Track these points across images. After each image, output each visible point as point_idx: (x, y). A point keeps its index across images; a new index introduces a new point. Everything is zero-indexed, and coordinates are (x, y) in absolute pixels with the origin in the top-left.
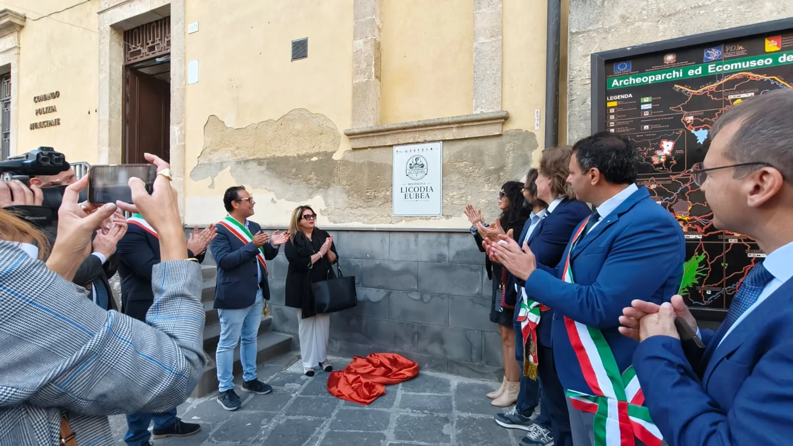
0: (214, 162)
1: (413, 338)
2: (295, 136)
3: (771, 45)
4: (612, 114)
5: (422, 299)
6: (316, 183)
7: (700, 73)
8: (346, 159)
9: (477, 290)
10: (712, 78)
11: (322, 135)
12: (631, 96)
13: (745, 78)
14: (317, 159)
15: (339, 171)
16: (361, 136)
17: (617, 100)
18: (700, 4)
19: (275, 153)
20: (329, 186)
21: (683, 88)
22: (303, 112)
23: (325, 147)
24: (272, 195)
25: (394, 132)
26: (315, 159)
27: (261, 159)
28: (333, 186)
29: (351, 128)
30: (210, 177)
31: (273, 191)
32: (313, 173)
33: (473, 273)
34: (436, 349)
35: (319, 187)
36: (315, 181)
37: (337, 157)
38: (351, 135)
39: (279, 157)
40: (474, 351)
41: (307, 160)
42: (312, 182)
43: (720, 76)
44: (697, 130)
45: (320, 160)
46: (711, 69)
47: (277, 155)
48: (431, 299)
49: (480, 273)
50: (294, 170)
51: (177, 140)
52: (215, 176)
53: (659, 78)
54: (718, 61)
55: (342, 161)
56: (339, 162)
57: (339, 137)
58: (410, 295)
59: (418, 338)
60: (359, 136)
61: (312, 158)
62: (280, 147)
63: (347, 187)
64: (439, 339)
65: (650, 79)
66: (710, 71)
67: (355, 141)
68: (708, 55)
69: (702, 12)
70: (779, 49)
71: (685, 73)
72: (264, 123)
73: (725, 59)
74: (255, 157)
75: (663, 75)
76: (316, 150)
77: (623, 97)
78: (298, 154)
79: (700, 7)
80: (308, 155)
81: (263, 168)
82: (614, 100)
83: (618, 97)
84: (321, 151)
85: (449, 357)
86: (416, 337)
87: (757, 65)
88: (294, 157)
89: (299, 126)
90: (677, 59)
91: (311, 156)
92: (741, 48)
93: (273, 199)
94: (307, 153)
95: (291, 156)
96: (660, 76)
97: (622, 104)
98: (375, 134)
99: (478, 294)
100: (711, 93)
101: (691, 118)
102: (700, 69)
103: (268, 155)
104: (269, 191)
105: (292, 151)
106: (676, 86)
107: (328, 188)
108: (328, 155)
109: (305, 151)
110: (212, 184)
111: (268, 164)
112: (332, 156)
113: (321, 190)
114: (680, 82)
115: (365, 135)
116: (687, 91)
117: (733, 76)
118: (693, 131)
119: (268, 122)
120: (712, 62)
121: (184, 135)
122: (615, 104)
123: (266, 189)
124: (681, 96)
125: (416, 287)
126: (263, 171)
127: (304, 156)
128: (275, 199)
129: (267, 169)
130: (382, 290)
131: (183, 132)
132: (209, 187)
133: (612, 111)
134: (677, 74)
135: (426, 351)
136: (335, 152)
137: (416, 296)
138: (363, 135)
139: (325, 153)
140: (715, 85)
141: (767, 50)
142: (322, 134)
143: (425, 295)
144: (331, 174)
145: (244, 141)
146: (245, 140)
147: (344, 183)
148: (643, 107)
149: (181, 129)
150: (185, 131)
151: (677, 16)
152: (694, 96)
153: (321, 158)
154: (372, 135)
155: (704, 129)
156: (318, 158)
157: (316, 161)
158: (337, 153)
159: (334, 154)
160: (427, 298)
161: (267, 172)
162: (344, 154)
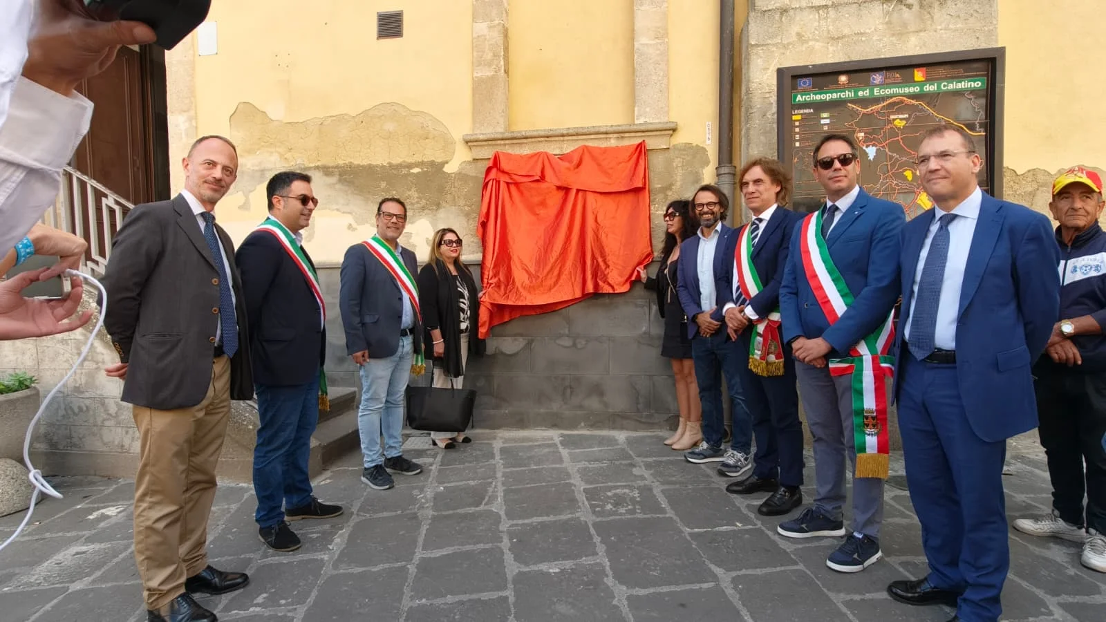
0: (249, 169)
1: (564, 394)
2: (384, 139)
3: (919, 75)
4: (797, 127)
5: (574, 345)
6: (418, 203)
7: (868, 94)
8: (464, 172)
9: (644, 329)
10: (877, 100)
11: (427, 140)
12: (812, 111)
13: (902, 102)
14: (420, 170)
15: (454, 187)
16: (487, 143)
17: (801, 114)
18: (862, 31)
19: (352, 161)
20: (438, 206)
21: (855, 107)
22: (395, 107)
23: (431, 154)
24: (349, 219)
25: (533, 140)
26: (416, 170)
27: (329, 168)
28: (444, 207)
29: (471, 133)
30: (241, 193)
31: (349, 213)
32: (413, 189)
33: (639, 309)
34: (594, 403)
35: (423, 208)
36: (416, 200)
37: (448, 169)
38: (469, 142)
39: (359, 166)
40: (641, 400)
41: (404, 171)
42: (413, 201)
43: (883, 99)
44: (867, 146)
45: (424, 174)
46: (876, 92)
47: (356, 162)
48: (586, 344)
49: (646, 309)
50: (383, 184)
51: (183, 136)
52: (251, 191)
53: (835, 96)
54: (881, 85)
55: (460, 173)
56: (453, 175)
57: (453, 143)
58: (558, 342)
59: (571, 392)
60: (484, 143)
61: (412, 168)
62: (360, 152)
63: (466, 208)
64: (597, 390)
65: (827, 97)
66: (875, 94)
67: (479, 148)
68: (874, 79)
69: (863, 39)
70: (923, 79)
71: (856, 93)
72: (334, 118)
73: (887, 84)
74: (319, 164)
75: (839, 94)
76: (417, 158)
77: (805, 111)
78: (389, 163)
79: (861, 33)
80: (405, 164)
81: (333, 180)
82: (798, 114)
83: (802, 111)
84: (425, 160)
85: (610, 410)
86: (568, 391)
87: (909, 92)
88: (383, 167)
89: (390, 126)
90: (849, 80)
91: (410, 166)
92: (898, 75)
93: (350, 225)
94: (404, 162)
95: (377, 166)
96: (835, 94)
97: (805, 118)
98: (507, 142)
99: (645, 333)
100: (877, 112)
101: (862, 134)
102: (868, 91)
103: (341, 162)
104: (344, 213)
105: (379, 157)
106: (849, 105)
107: (437, 210)
108: (437, 167)
109: (401, 160)
110: (245, 203)
111: (340, 175)
112: (443, 167)
113: (426, 211)
114: (853, 101)
115: (493, 142)
116: (857, 110)
117: (894, 99)
118: (864, 148)
119: (340, 119)
120: (876, 86)
121: (196, 128)
122: (799, 117)
123: (338, 210)
124: (854, 114)
125: (567, 332)
126: (334, 184)
127: (400, 166)
128: (354, 225)
129: (340, 181)
130: (521, 339)
131: (194, 124)
132: (240, 208)
133: (797, 124)
134: (848, 94)
135: (581, 407)
136: (447, 163)
137: (567, 342)
138: (490, 142)
139: (432, 163)
140: (880, 105)
141: (916, 79)
142: (427, 138)
143: (578, 341)
144: (441, 190)
145: (302, 140)
146: (301, 138)
147: (462, 202)
148: (823, 122)
149: (190, 119)
150: (196, 123)
151: (844, 40)
152: (864, 114)
153: (425, 169)
154: (502, 142)
155: (873, 145)
156: (422, 169)
157: (419, 173)
158: (450, 163)
159: (446, 165)
160: (581, 343)
161: (338, 186)
162: (460, 165)
